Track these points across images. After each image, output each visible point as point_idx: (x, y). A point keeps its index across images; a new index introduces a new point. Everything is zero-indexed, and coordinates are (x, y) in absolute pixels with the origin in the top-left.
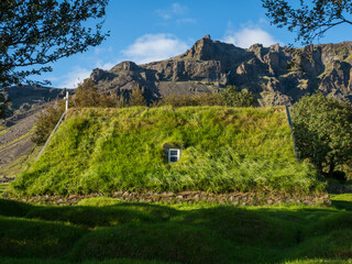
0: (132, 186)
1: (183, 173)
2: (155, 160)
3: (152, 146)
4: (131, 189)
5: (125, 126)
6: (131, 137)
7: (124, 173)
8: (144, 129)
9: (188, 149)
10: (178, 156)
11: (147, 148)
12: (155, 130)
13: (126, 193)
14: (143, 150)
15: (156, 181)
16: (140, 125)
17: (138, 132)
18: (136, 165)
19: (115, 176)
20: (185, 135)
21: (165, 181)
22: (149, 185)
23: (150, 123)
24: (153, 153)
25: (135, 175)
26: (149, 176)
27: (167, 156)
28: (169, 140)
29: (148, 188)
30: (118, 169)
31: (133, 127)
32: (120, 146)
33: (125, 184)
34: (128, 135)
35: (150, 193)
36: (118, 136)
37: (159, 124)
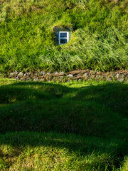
0: (26, 67)
1: (73, 54)
2: (47, 42)
3: (43, 29)
4: (25, 70)
5: (17, 11)
6: (23, 21)
7: (18, 55)
8: (35, 13)
9: (77, 31)
10: (68, 38)
11: (38, 31)
12: (45, 14)
13: (21, 74)
14: (35, 34)
15: (48, 61)
16: (30, 10)
17: (29, 17)
18: (28, 47)
19: (10, 58)
20: (73, 17)
21: (56, 62)
22: (41, 65)
23: (41, 8)
24: (44, 36)
26: (41, 57)
27: (57, 39)
28: (59, 23)
29: (41, 69)
30: (12, 52)
31: (24, 11)
32: (13, 30)
33: (19, 65)
34: (20, 19)
35: (43, 72)
36: (10, 20)
37: (49, 8)
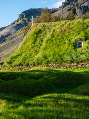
0: (57, 61)
1: (82, 54)
2: (70, 48)
3: (70, 40)
4: (57, 62)
5: (58, 31)
6: (60, 37)
7: (54, 55)
8: (67, 32)
9: (87, 41)
10: (82, 45)
11: (67, 41)
12: (72, 32)
13: (55, 64)
14: (65, 43)
15: (69, 58)
16: (65, 30)
17: (64, 34)
18: (60, 50)
19: (50, 56)
20: (86, 33)
21: (72, 58)
22: (65, 60)
23: (70, 29)
24: (69, 44)
25: (59, 56)
26: (65, 56)
27: (76, 45)
28: (78, 37)
29: (65, 62)
30: (52, 53)
31: (61, 31)
32: (55, 42)
33: (54, 60)
34: (59, 36)
35: (66, 64)
36: (54, 36)
37: (75, 28)
